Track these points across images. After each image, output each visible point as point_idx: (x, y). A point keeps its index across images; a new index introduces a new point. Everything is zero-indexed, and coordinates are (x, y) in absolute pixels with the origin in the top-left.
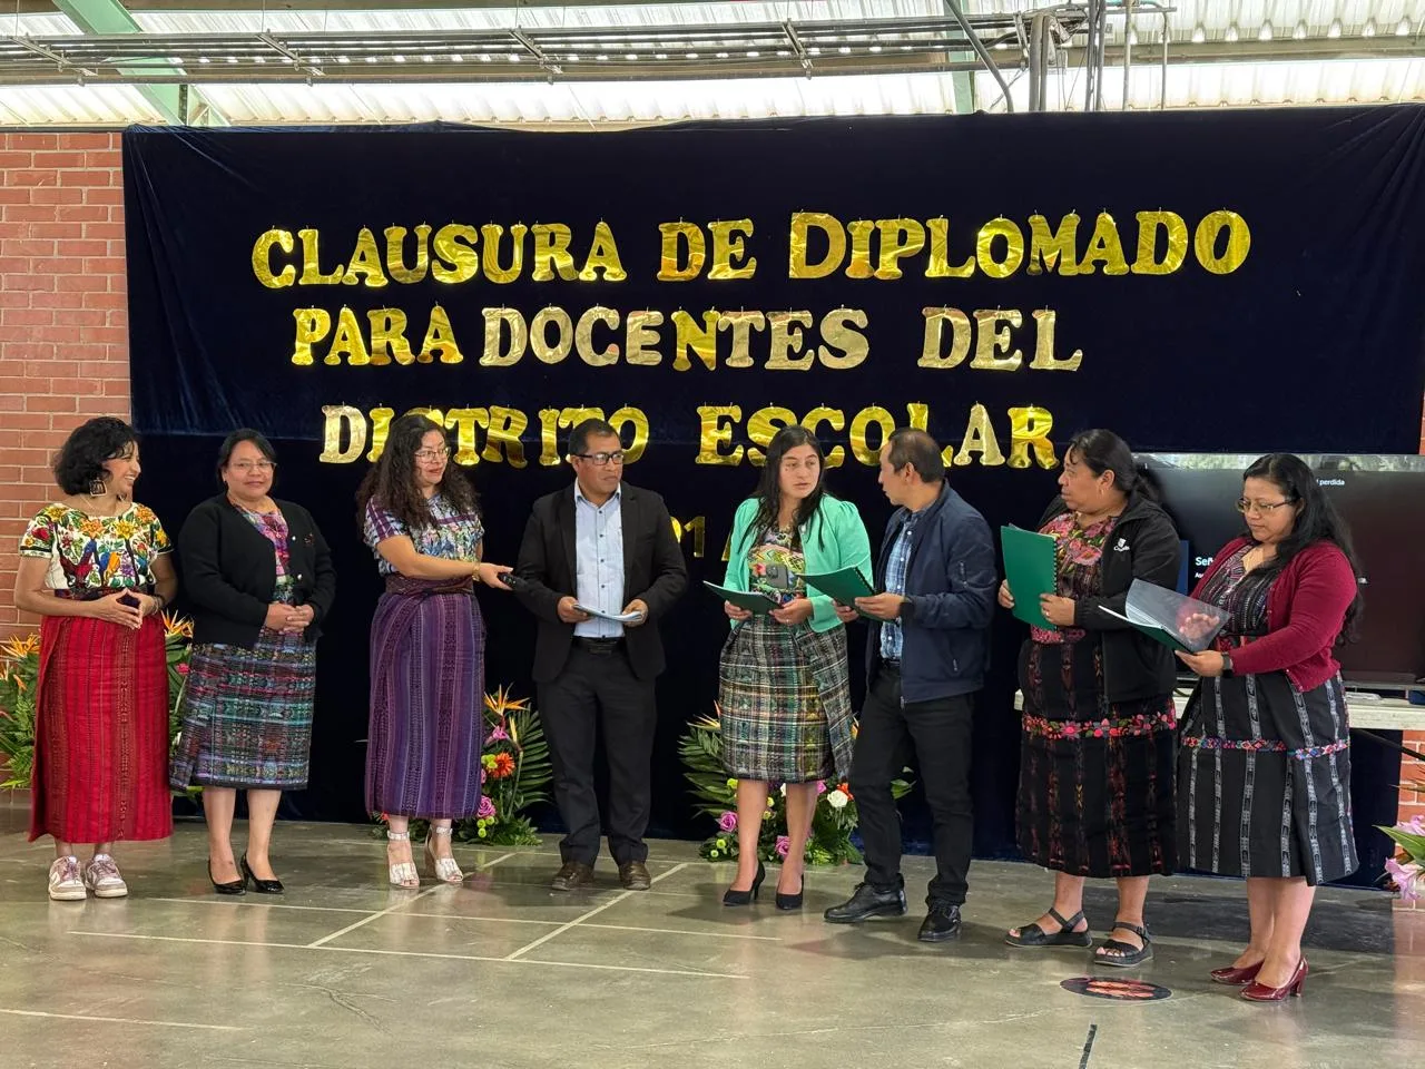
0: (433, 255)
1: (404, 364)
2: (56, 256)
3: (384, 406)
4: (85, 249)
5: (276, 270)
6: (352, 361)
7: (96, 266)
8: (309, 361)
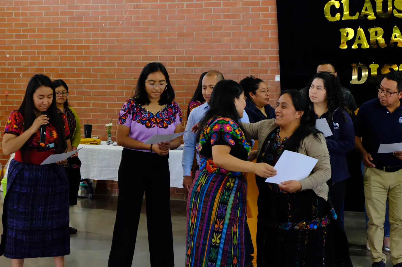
0: (394, 7)
1: (383, 47)
2: (250, 12)
3: (375, 63)
4: (261, 9)
5: (333, 15)
6: (362, 47)
7: (265, 16)
8: (346, 47)
